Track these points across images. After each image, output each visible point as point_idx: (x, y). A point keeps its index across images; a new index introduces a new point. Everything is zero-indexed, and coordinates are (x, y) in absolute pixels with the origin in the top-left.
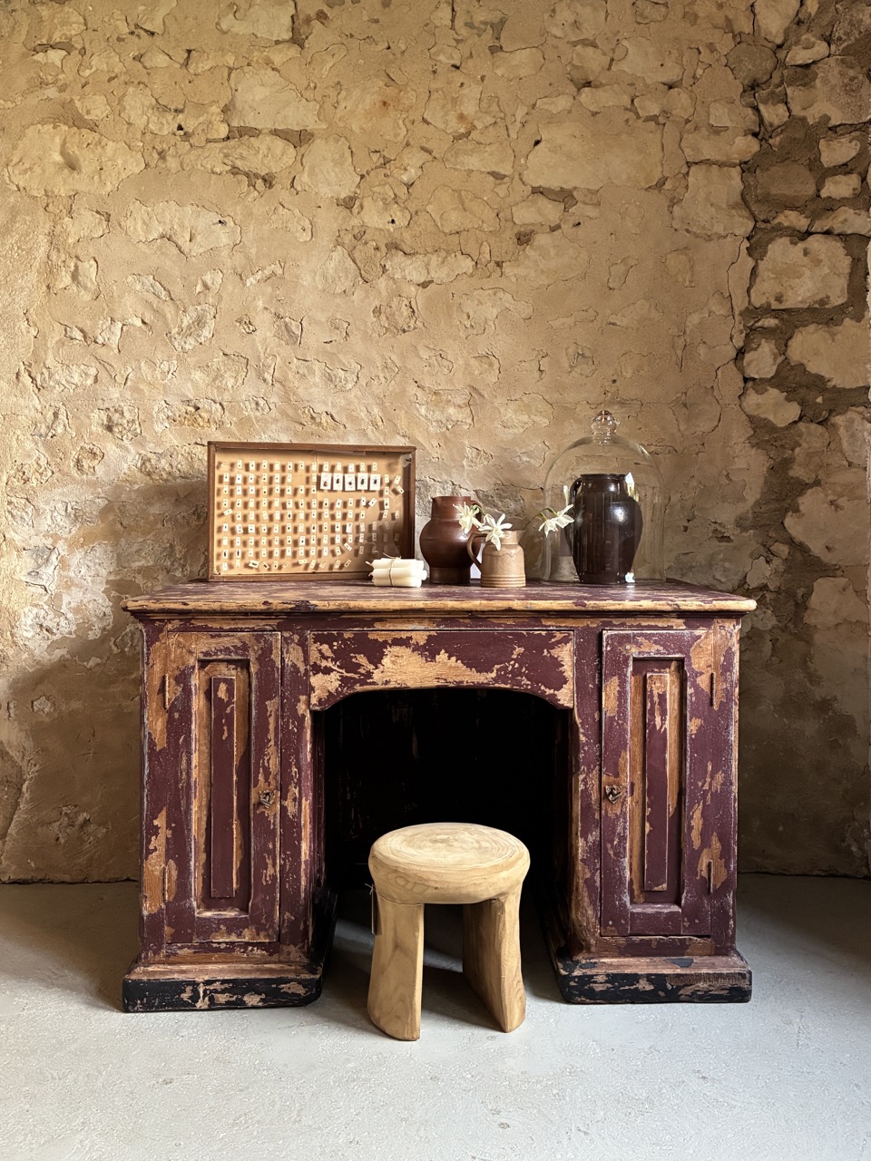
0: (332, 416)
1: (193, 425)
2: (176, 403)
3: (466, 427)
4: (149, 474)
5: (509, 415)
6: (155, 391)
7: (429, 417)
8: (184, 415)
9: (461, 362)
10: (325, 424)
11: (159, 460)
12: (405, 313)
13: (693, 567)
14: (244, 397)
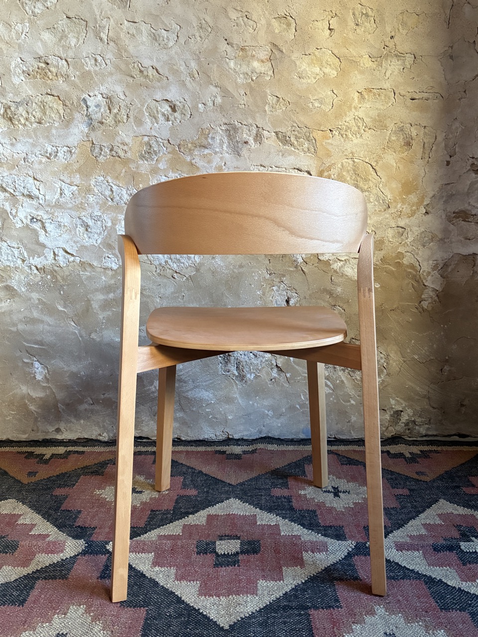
0: (157, 70)
1: (44, 79)
2: (29, 59)
3: (268, 78)
4: (10, 119)
5: (303, 67)
6: (11, 49)
7: (237, 69)
8: (37, 69)
9: (263, 22)
10: (151, 77)
11: (17, 108)
13: (454, 195)
14: (84, 54)
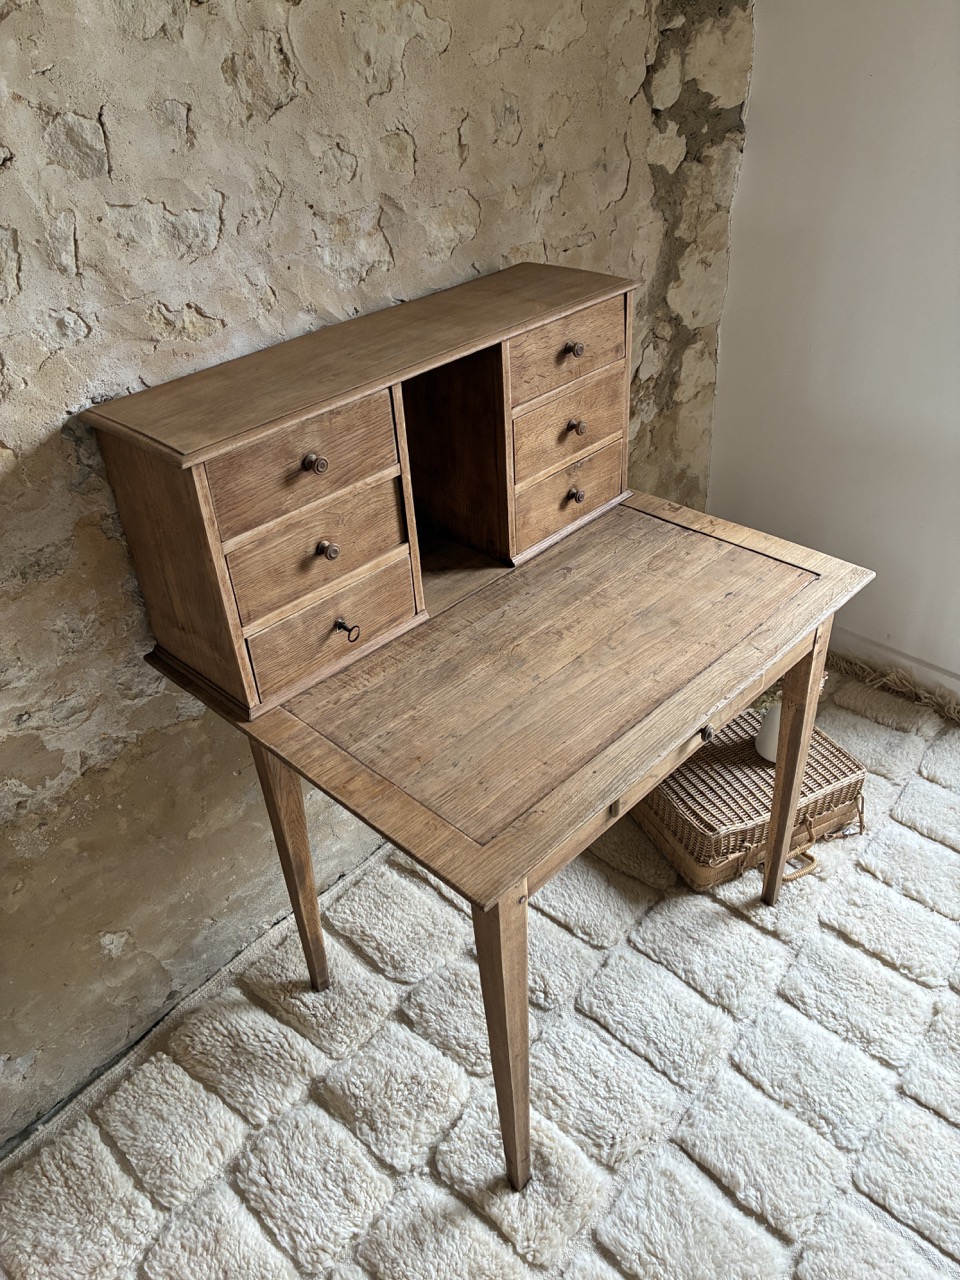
12: (278, 69)
